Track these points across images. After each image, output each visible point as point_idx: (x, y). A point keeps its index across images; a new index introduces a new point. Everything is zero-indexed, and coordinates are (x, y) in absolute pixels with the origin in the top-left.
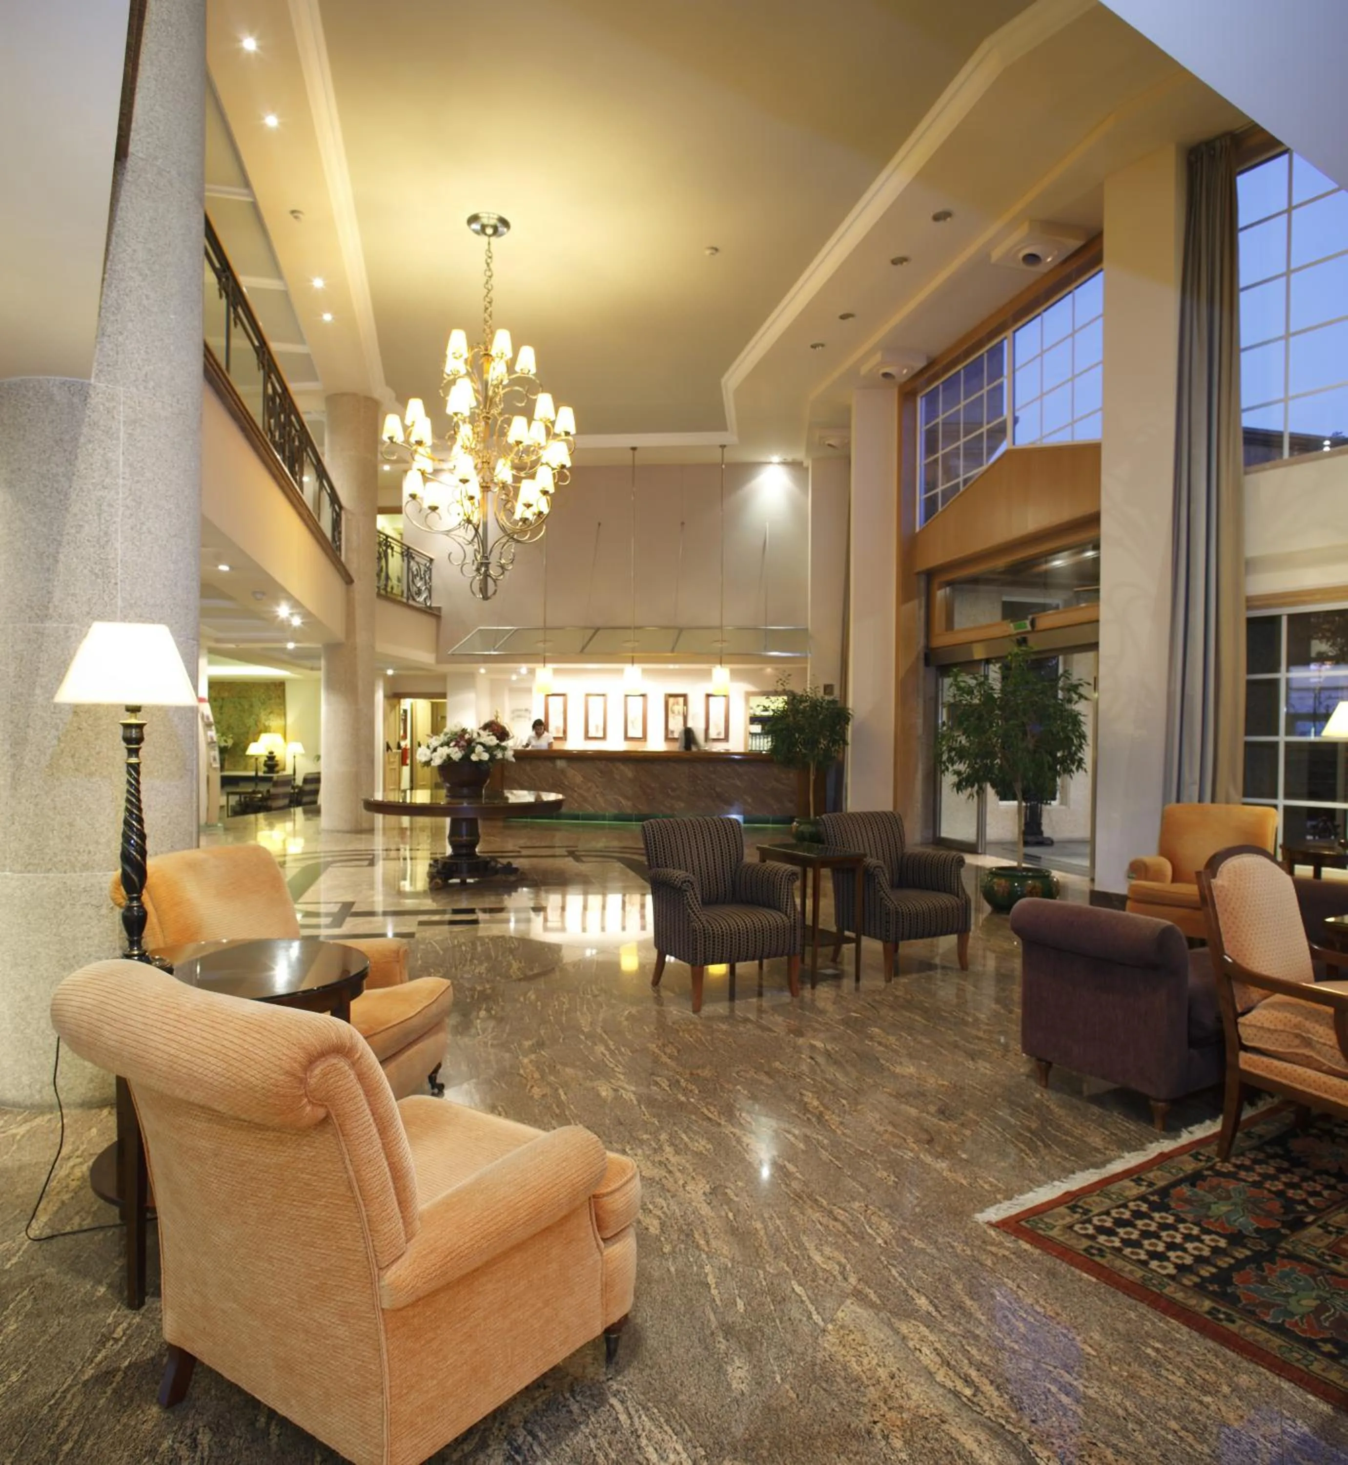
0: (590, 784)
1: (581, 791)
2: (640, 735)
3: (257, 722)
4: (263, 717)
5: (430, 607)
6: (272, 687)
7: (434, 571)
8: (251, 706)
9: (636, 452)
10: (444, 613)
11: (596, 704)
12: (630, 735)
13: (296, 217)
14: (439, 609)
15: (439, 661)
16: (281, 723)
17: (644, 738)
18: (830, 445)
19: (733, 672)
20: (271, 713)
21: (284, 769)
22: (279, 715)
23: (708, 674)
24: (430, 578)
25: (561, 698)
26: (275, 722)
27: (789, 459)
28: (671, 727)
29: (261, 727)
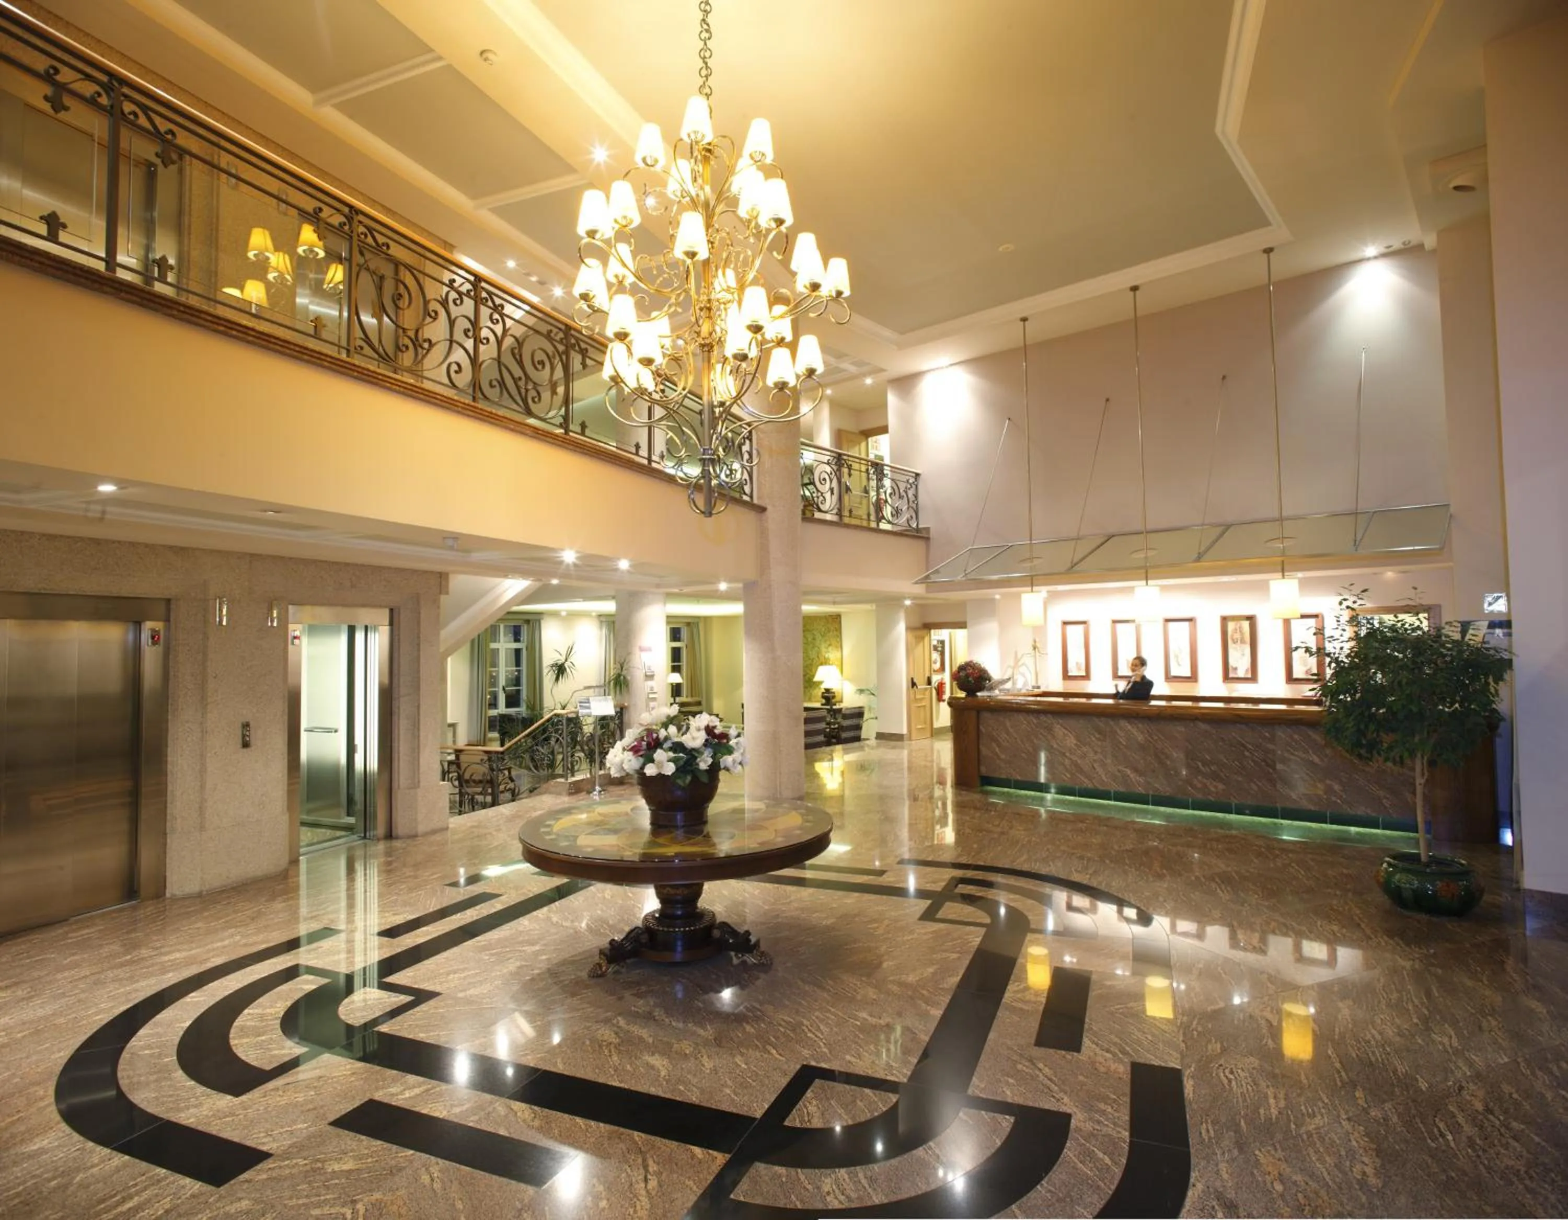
0: (1085, 749)
1: (1074, 758)
2: (1188, 673)
3: (819, 653)
4: (823, 649)
5: (918, 530)
6: (830, 620)
7: (920, 487)
8: (814, 639)
9: (1138, 292)
10: (933, 534)
11: (1126, 634)
12: (1174, 672)
13: (486, 59)
14: (927, 529)
15: (928, 591)
16: (838, 655)
17: (1193, 678)
18: (1457, 188)
19: (1303, 584)
20: (830, 645)
21: (841, 701)
22: (837, 647)
23: (1264, 587)
24: (916, 496)
25: (1081, 628)
26: (833, 655)
27: (1397, 244)
28: (1232, 662)
29: (822, 659)
